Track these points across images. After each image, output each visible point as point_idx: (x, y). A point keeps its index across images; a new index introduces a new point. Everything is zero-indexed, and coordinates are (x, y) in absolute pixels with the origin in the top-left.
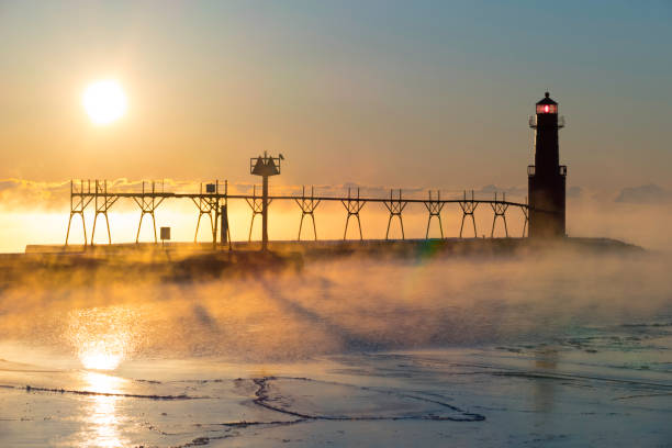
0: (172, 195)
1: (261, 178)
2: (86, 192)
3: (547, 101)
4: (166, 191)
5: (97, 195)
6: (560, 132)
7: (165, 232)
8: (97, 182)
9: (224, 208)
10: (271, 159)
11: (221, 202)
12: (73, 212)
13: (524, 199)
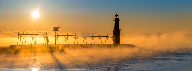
0: (38, 35)
1: (55, 31)
2: (21, 34)
3: (117, 15)
4: (37, 34)
5: (23, 35)
6: (119, 22)
7: (35, 43)
8: (23, 32)
9: (48, 38)
10: (57, 27)
11: (47, 36)
12: (19, 38)
13: (112, 36)
